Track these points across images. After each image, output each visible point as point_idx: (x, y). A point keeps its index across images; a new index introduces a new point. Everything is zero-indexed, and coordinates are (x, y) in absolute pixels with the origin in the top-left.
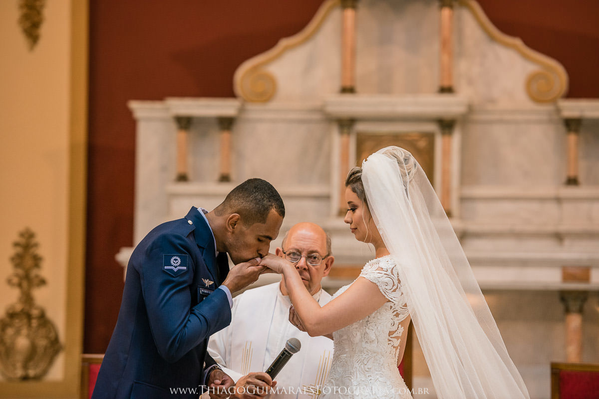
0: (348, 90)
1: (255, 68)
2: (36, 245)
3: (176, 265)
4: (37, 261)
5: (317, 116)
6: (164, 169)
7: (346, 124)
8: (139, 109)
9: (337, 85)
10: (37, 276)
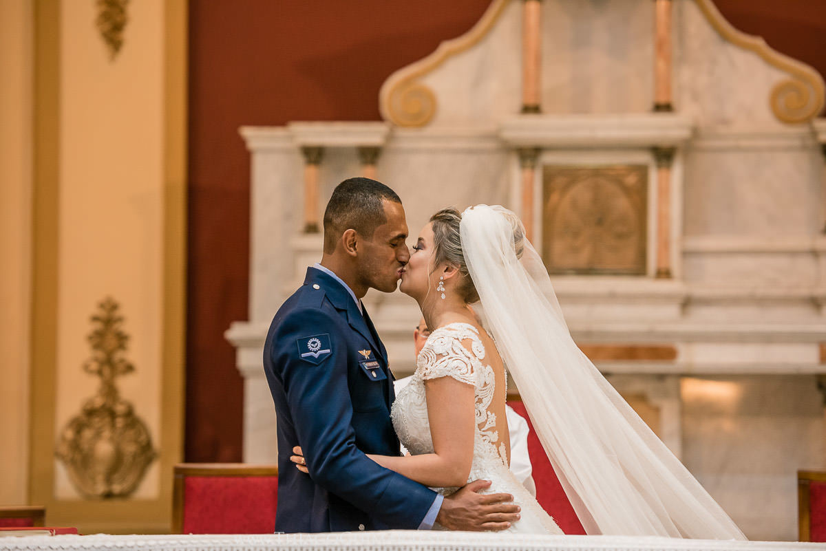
0: (531, 109)
1: (408, 82)
2: (120, 319)
3: (315, 349)
4: (122, 339)
5: (491, 145)
6: (288, 216)
7: (529, 154)
8: (254, 136)
9: (517, 103)
10: (122, 361)
